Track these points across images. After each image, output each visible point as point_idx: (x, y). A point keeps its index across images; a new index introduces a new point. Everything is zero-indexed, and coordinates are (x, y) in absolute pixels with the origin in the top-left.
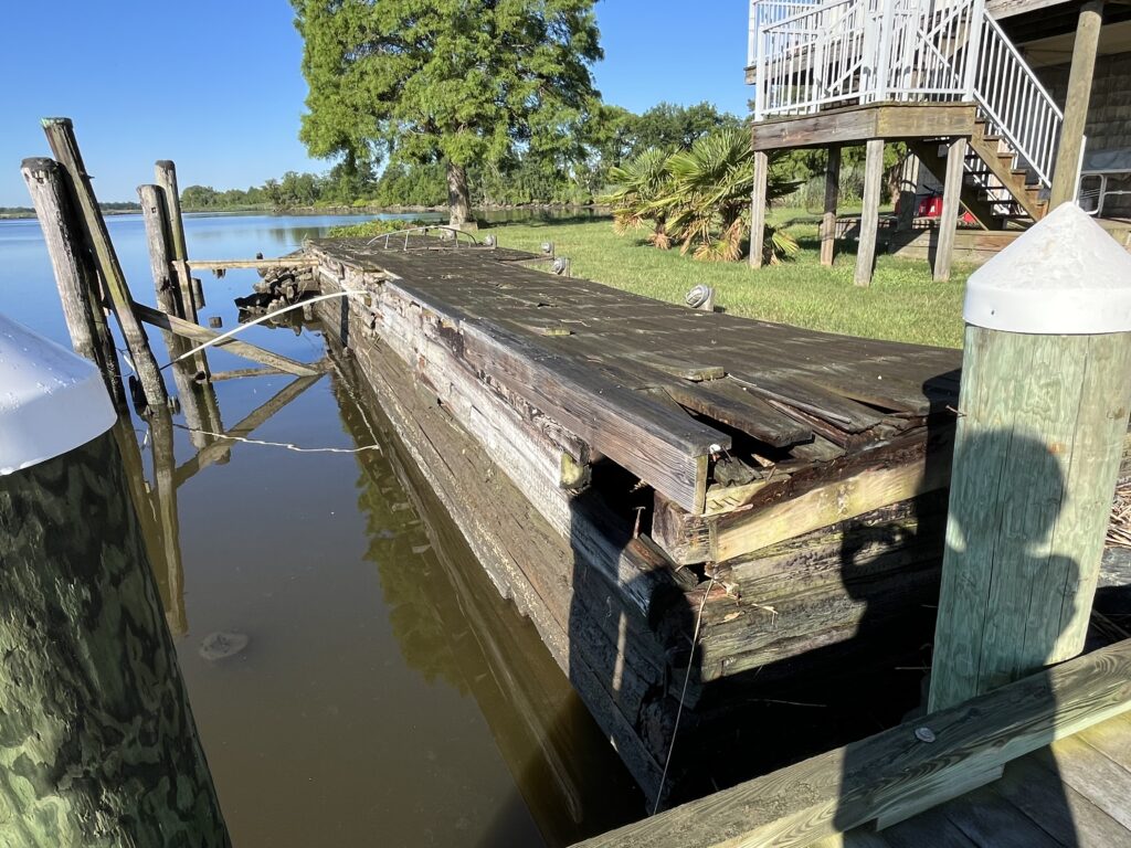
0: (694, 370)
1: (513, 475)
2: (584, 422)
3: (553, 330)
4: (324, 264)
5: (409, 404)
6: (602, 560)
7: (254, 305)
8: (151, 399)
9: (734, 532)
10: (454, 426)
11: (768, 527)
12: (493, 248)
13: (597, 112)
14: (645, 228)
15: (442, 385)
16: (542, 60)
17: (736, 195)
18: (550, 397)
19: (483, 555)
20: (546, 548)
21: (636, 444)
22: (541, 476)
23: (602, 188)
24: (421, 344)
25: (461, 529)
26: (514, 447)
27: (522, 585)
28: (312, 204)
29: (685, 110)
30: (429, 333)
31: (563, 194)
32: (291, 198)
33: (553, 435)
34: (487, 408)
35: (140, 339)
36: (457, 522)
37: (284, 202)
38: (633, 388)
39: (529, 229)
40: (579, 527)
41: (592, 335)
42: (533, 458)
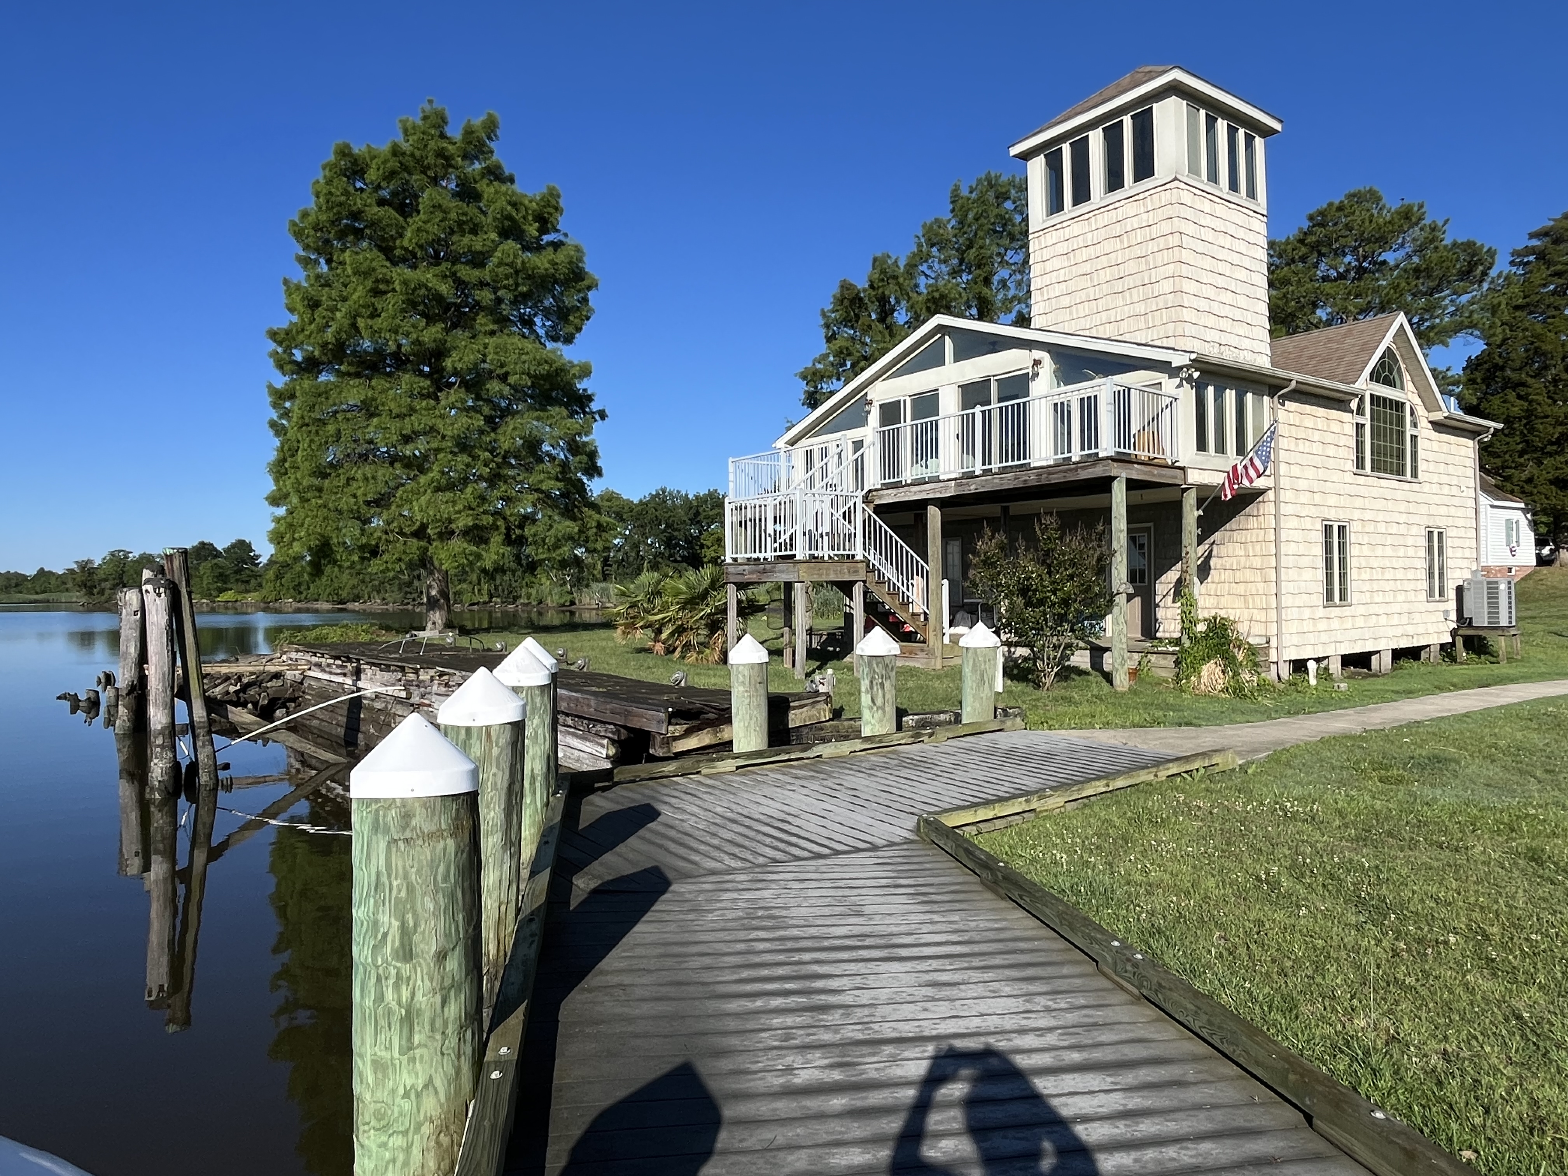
8: (205, 779)
13: (594, 524)
14: (641, 636)
16: (542, 476)
17: (717, 614)
23: (587, 586)
29: (691, 496)
31: (533, 591)
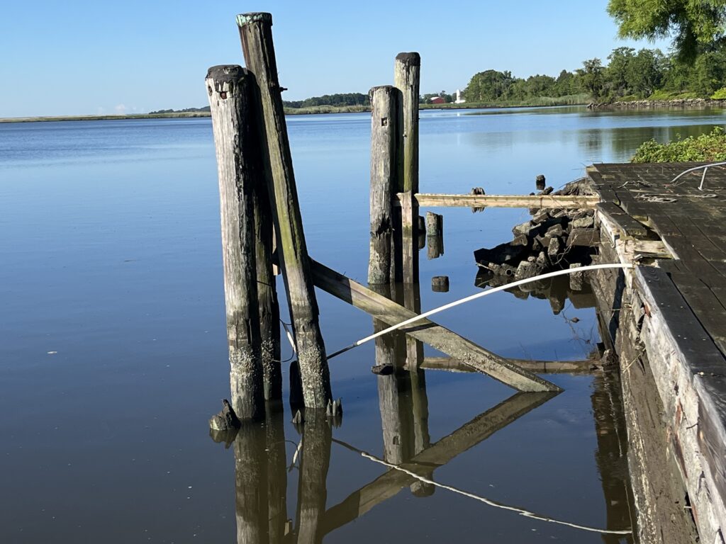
5: (658, 483)
7: (498, 262)
8: (309, 400)
28: (647, 96)
32: (618, 86)
35: (307, 311)
37: (606, 93)
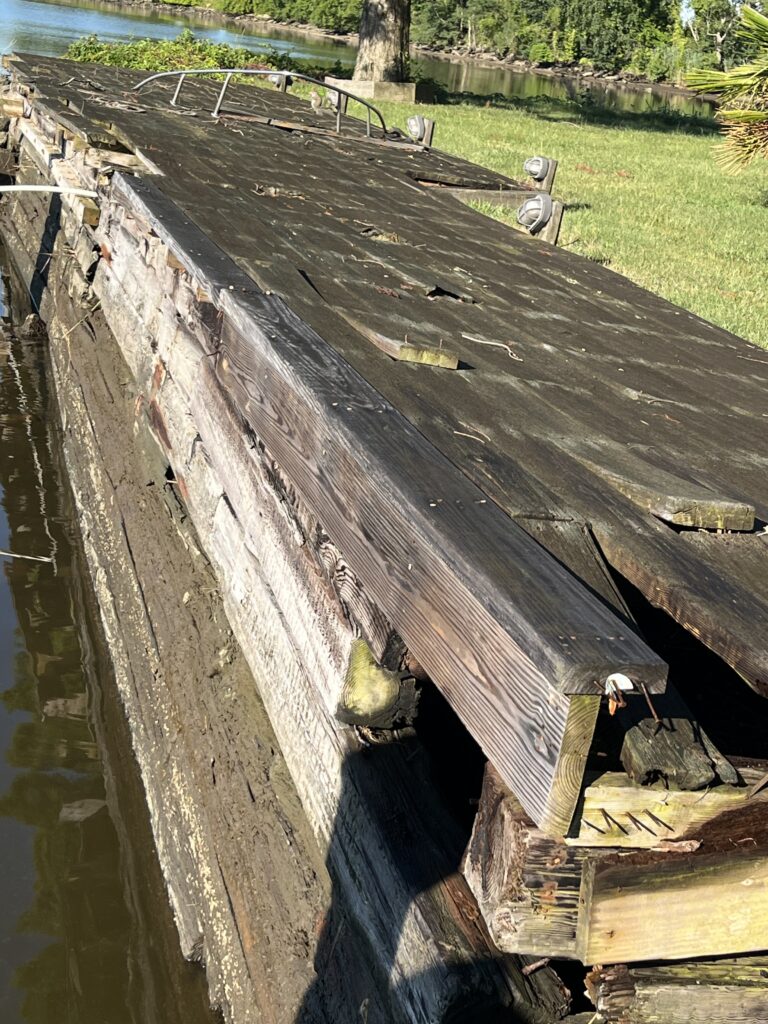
0: (678, 500)
1: (261, 673)
2: (390, 568)
3: (419, 349)
4: (34, 117)
5: (117, 468)
6: (373, 906)
9: (642, 899)
10: (183, 534)
11: (733, 908)
12: (419, 149)
15: (181, 432)
18: (343, 499)
19: (169, 846)
20: (283, 856)
21: (472, 642)
22: (308, 683)
24: (166, 332)
25: (145, 777)
26: (276, 604)
27: (223, 937)
30: (184, 310)
33: (347, 593)
34: (247, 504)
36: (141, 760)
38: (514, 512)
39: (533, 121)
40: (349, 819)
41: (512, 381)
42: (302, 639)
